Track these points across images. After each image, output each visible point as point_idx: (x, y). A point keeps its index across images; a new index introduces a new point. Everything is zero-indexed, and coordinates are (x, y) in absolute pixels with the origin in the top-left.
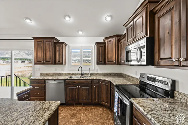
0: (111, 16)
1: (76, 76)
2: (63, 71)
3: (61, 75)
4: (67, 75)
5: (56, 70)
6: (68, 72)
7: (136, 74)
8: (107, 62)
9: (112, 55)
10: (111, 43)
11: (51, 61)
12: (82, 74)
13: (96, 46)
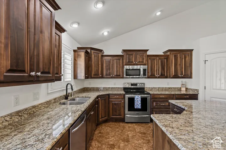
0: (108, 32)
7: (115, 85)
8: (93, 76)
9: (98, 69)
10: (97, 56)
11: (51, 71)
12: (67, 97)
13: (73, 53)
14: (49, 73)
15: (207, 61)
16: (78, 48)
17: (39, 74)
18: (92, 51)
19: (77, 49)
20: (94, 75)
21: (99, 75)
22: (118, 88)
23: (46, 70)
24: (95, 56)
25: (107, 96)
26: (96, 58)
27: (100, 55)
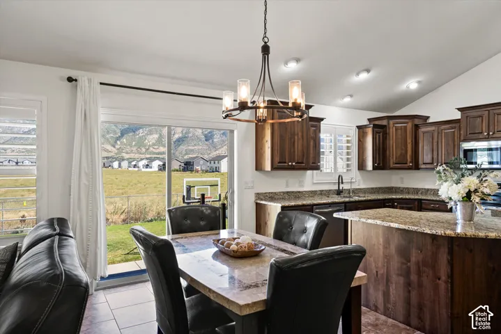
0: (419, 82)
1: (328, 197)
2: (303, 186)
5: (287, 185)
8: (392, 166)
9: (403, 152)
10: (401, 129)
11: (304, 162)
12: (339, 192)
13: (357, 130)
14: (302, 163)
16: (369, 119)
17: (294, 164)
18: (391, 122)
19: (368, 123)
20: (396, 164)
21: (406, 163)
23: (300, 161)
24: (396, 130)
25: (416, 203)
26: (399, 131)
27: (409, 126)
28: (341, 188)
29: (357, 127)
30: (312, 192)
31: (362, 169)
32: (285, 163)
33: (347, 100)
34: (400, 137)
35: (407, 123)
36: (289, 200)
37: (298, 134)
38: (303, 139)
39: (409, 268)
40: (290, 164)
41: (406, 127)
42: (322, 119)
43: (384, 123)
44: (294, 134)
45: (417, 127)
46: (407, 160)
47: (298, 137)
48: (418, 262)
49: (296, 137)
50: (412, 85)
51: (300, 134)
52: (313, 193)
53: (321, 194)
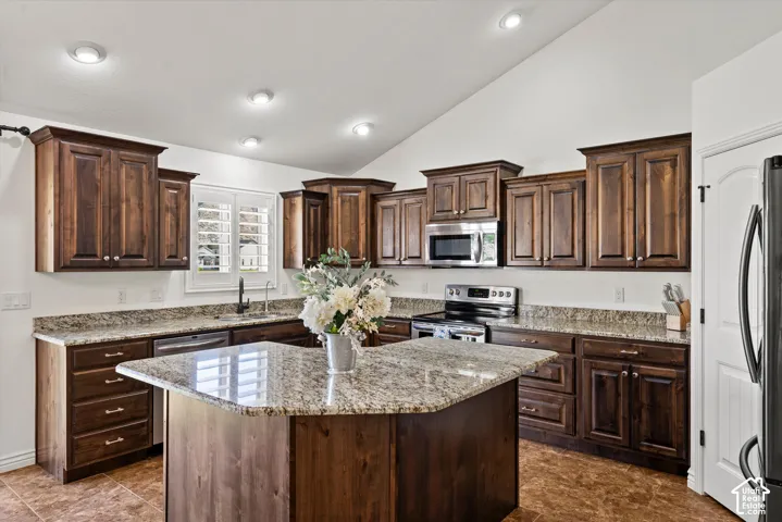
0: (370, 125)
1: (218, 318)
2: (160, 300)
3: (150, 321)
4: (180, 318)
5: (122, 299)
6: (184, 306)
7: (425, 290)
9: (353, 238)
10: (350, 200)
11: (145, 254)
12: (241, 308)
13: (282, 200)
14: (142, 257)
15: (709, 187)
16: (304, 183)
17: (117, 258)
18: (335, 189)
21: (358, 257)
22: (433, 301)
23: (135, 252)
24: (343, 202)
26: (347, 205)
27: (362, 196)
28: (244, 300)
29: (281, 194)
30: (180, 310)
31: (289, 267)
32: (95, 256)
33: (251, 144)
34: (348, 214)
35: (359, 191)
36: (126, 325)
37: (128, 200)
38: (142, 210)
39: (239, 468)
40: (107, 258)
41: (357, 198)
42: (193, 176)
43: (324, 189)
44: (118, 200)
45: (374, 199)
46: (359, 253)
47: (128, 206)
48: (251, 460)
49: (124, 206)
50: (361, 129)
51: (134, 201)
52: (185, 312)
53: (204, 313)
